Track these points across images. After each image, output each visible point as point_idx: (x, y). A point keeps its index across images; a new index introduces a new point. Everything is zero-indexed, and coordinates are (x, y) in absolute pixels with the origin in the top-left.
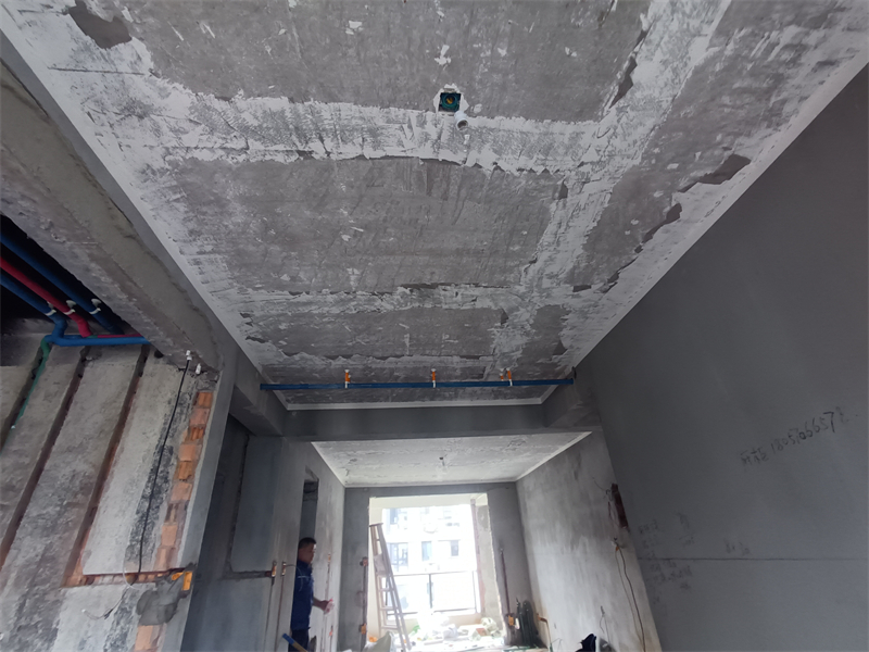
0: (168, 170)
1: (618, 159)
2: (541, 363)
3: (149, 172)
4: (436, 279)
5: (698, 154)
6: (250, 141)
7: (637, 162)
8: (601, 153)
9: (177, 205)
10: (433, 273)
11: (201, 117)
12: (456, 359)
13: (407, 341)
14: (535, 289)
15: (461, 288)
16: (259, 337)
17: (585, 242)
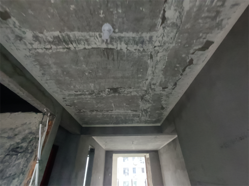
0: (31, 56)
1: (167, 44)
2: (157, 113)
3: (26, 56)
4: (117, 86)
5: (194, 41)
6: (52, 45)
7: (174, 45)
8: (161, 43)
9: (36, 66)
10: (116, 84)
12: (130, 111)
13: (113, 106)
14: (150, 89)
15: (125, 89)
16: (69, 105)
17: (162, 73)
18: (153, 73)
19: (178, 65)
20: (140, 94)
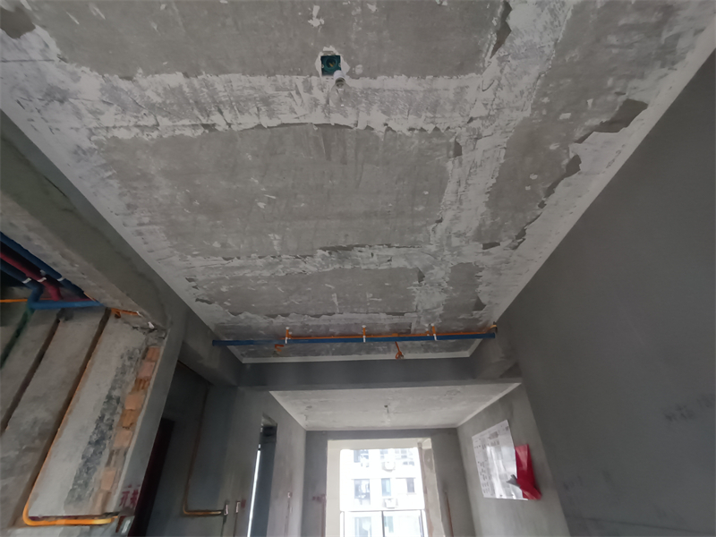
0: (95, 149)
1: (507, 111)
2: (463, 319)
3: (80, 152)
4: (351, 241)
5: (590, 102)
6: (159, 118)
7: (527, 113)
8: (489, 107)
9: (111, 182)
10: (347, 235)
11: (112, 97)
12: (383, 316)
13: (335, 300)
14: (446, 248)
15: (375, 249)
16: (206, 299)
17: (487, 200)
18: (461, 202)
19: (534, 177)
20: (417, 263)
